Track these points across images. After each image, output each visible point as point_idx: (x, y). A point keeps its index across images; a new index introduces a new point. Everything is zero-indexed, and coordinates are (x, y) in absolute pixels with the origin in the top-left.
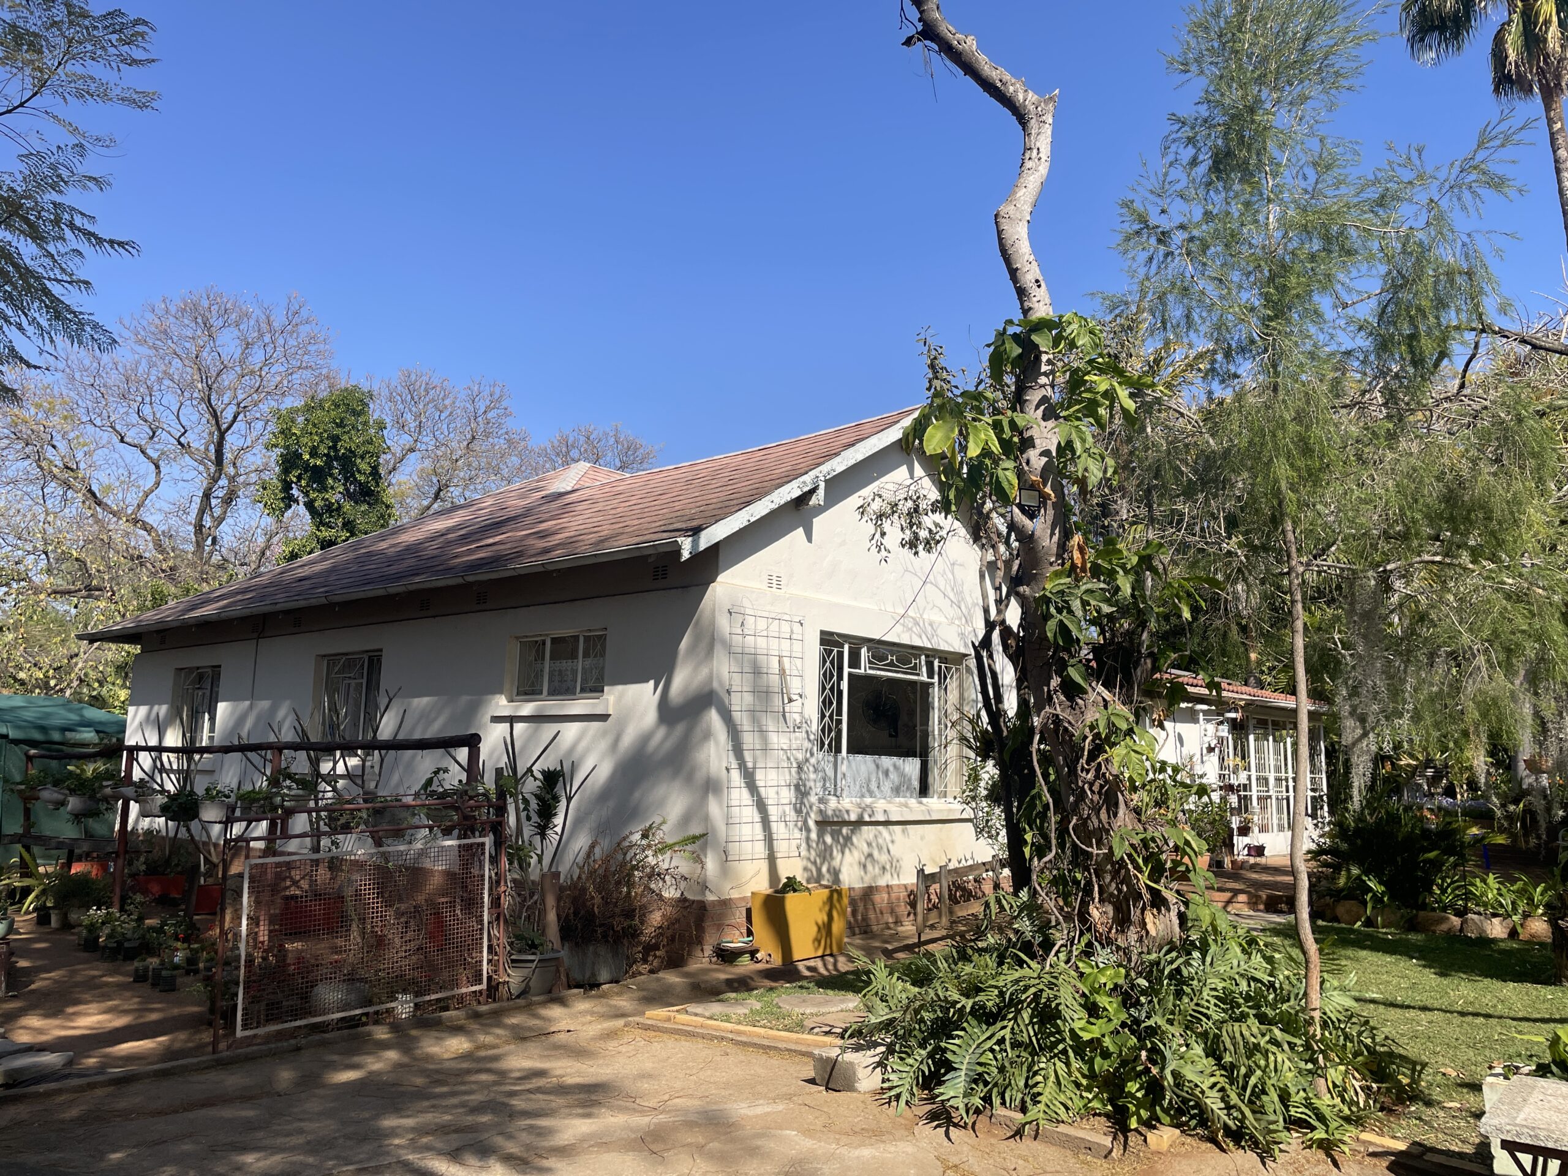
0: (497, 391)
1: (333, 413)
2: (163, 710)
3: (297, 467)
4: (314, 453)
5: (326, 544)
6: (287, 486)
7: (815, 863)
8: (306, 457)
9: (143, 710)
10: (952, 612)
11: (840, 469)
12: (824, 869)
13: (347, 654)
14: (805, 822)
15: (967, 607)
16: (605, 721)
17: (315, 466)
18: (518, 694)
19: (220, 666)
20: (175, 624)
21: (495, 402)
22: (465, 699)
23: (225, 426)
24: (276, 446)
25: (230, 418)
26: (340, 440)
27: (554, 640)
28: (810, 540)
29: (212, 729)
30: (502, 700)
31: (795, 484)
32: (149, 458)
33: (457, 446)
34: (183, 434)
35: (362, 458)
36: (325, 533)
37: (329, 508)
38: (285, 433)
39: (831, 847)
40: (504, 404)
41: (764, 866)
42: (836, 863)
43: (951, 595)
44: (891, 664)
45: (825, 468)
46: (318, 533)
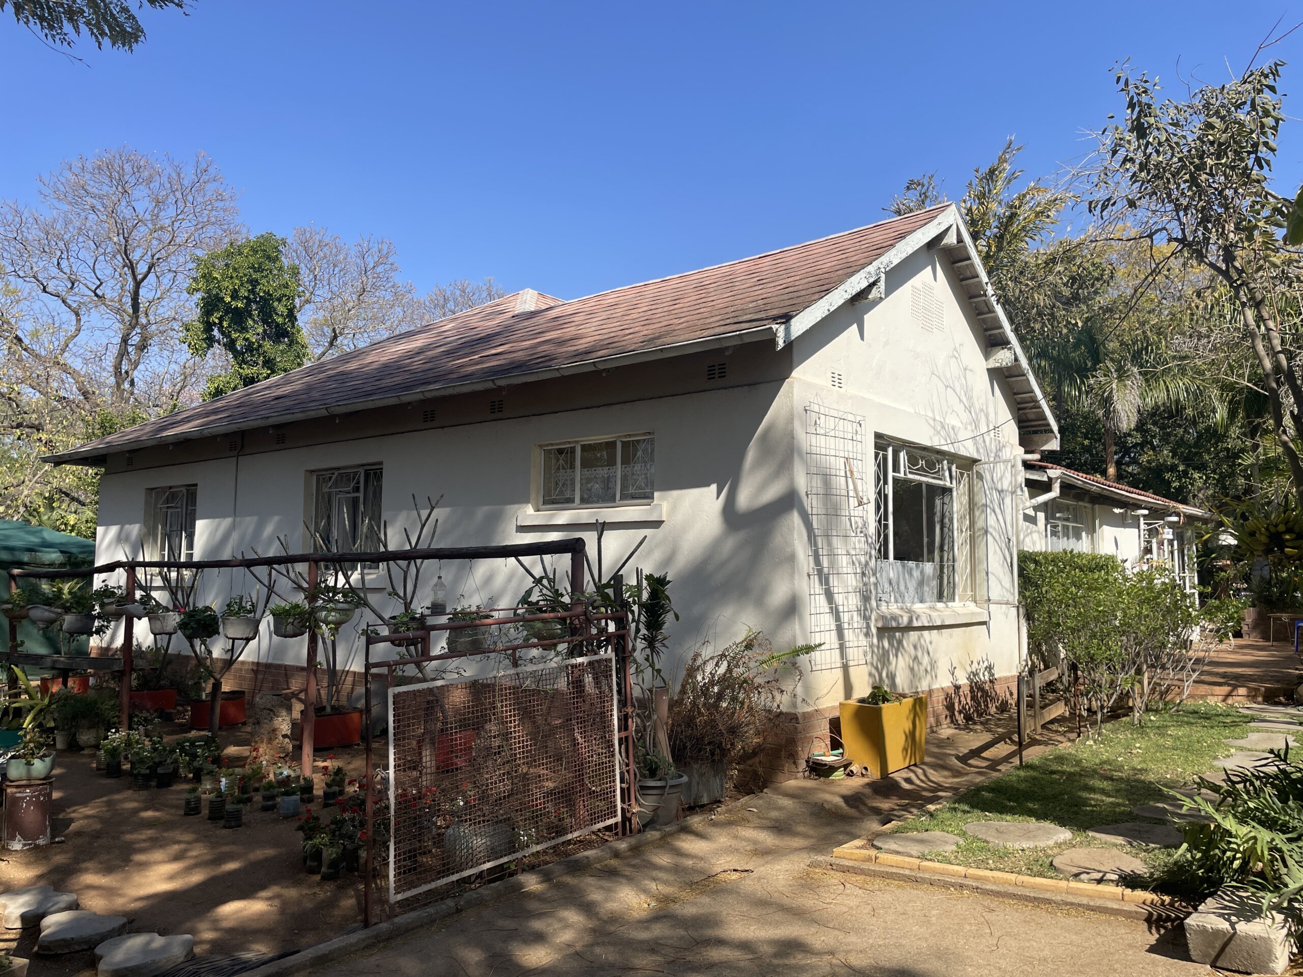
0: (385, 247)
1: (251, 259)
2: (135, 529)
3: (218, 310)
4: (235, 295)
5: (249, 381)
6: (208, 327)
7: (877, 668)
8: (228, 299)
9: (114, 530)
10: (965, 417)
11: (896, 261)
12: (884, 674)
13: (339, 469)
14: (868, 627)
15: (975, 412)
16: (658, 527)
17: (236, 308)
18: (544, 503)
19: (196, 485)
20: (150, 443)
21: (383, 258)
22: (482, 511)
23: (140, 277)
24: (198, 290)
25: (145, 269)
26: (259, 284)
27: (584, 448)
28: (862, 338)
29: (190, 546)
30: (529, 510)
31: (862, 274)
32: (69, 307)
33: (350, 297)
34: (98, 287)
35: (279, 300)
36: (247, 371)
37: (249, 348)
38: (208, 277)
39: (888, 652)
40: (391, 260)
41: (839, 673)
42: (892, 667)
43: (964, 400)
44: (922, 469)
45: (884, 259)
46: (241, 371)
